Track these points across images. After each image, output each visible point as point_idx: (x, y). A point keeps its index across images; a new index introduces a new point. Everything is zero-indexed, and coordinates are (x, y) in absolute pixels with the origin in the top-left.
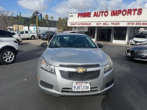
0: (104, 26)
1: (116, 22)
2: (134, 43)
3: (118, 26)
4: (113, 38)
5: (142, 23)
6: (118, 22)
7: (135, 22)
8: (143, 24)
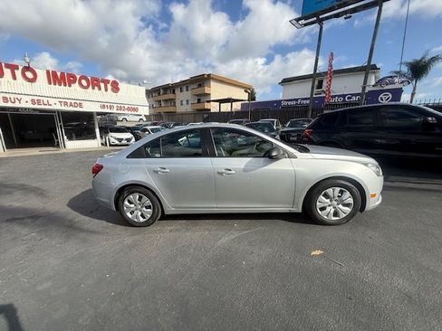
0: (36, 106)
1: (73, 102)
2: (117, 142)
3: (78, 109)
4: (65, 137)
5: (126, 106)
6: (78, 102)
7: (115, 105)
8: (129, 109)
